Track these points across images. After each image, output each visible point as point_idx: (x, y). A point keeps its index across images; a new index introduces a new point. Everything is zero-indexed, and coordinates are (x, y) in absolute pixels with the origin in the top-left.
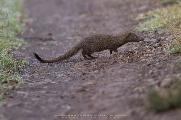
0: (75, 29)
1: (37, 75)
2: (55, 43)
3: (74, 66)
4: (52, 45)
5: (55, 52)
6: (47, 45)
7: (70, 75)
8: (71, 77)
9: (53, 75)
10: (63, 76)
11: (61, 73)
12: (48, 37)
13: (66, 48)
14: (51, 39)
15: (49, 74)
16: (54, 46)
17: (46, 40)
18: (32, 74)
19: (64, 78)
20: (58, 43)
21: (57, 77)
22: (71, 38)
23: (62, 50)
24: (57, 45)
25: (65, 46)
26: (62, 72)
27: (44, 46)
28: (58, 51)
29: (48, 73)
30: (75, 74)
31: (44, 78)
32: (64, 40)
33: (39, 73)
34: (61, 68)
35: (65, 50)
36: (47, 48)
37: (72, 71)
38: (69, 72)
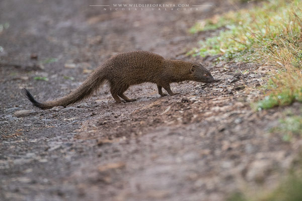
0: (79, 46)
1: (12, 142)
2: (45, 75)
3: (81, 124)
4: (38, 80)
5: (43, 94)
6: (30, 79)
7: (74, 146)
8: (76, 149)
9: (42, 144)
10: (61, 148)
11: (57, 141)
12: (31, 64)
13: (64, 87)
14: (36, 68)
15: (35, 141)
16: (42, 83)
17: (27, 70)
18: (4, 140)
19: (62, 151)
20: (49, 76)
21: (50, 148)
22: (73, 66)
23: (56, 91)
24: (47, 79)
25: (63, 82)
26: (58, 137)
27: (23, 81)
28: (50, 92)
29: (33, 139)
30: (82, 142)
31: (26, 151)
32: (60, 70)
33: (17, 139)
34: (57, 128)
35: (63, 90)
36: (29, 86)
37: (78, 137)
38: (72, 139)
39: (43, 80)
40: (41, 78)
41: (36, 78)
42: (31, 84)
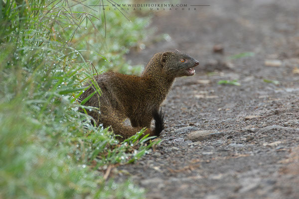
0: (286, 33)
1: (184, 179)
2: (234, 78)
3: (290, 152)
4: (224, 85)
5: (232, 105)
6: (212, 84)
7: (278, 184)
8: (281, 188)
9: (229, 182)
10: (259, 187)
11: (253, 176)
12: (213, 61)
13: (263, 95)
14: (221, 67)
15: (219, 177)
16: (231, 89)
17: (208, 69)
18: (171, 175)
19: (261, 192)
20: (241, 78)
21: (241, 187)
22: (278, 63)
23: (252, 102)
24: (238, 84)
25: (262, 89)
26: (255, 171)
27: (202, 86)
28: (242, 102)
29: (217, 174)
30: (292, 178)
31: (206, 192)
32: (258, 70)
33: (191, 175)
34: (252, 158)
35: (262, 100)
36: (211, 93)
37: (284, 171)
38: (276, 174)
39: (231, 85)
40: (228, 82)
41: (221, 82)
42: (213, 91)
